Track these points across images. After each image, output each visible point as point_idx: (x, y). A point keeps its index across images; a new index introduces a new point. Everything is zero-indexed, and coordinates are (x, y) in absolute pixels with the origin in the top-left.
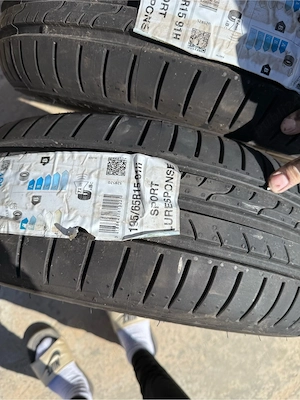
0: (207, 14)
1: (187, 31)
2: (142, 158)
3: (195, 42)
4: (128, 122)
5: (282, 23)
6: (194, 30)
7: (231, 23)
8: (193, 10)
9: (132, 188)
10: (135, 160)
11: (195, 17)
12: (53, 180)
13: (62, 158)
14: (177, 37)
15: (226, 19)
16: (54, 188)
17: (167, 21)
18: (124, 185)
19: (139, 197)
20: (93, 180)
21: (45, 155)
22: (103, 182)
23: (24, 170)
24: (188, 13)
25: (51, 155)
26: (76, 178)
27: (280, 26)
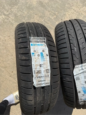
0: (42, 72)
1: (47, 74)
2: (74, 74)
3: (48, 72)
4: (65, 79)
5: (38, 55)
6: (46, 73)
7: (42, 66)
8: (42, 75)
9: (81, 74)
10: (75, 75)
11: (44, 74)
12: (83, 89)
13: (78, 89)
14: (48, 76)
15: (42, 67)
16: (85, 89)
17: (46, 79)
18: (81, 76)
19: (83, 72)
20: (82, 82)
21: (78, 93)
22: (82, 80)
23: (82, 95)
24: (43, 75)
25: (78, 91)
26: (82, 85)
27: (39, 55)
